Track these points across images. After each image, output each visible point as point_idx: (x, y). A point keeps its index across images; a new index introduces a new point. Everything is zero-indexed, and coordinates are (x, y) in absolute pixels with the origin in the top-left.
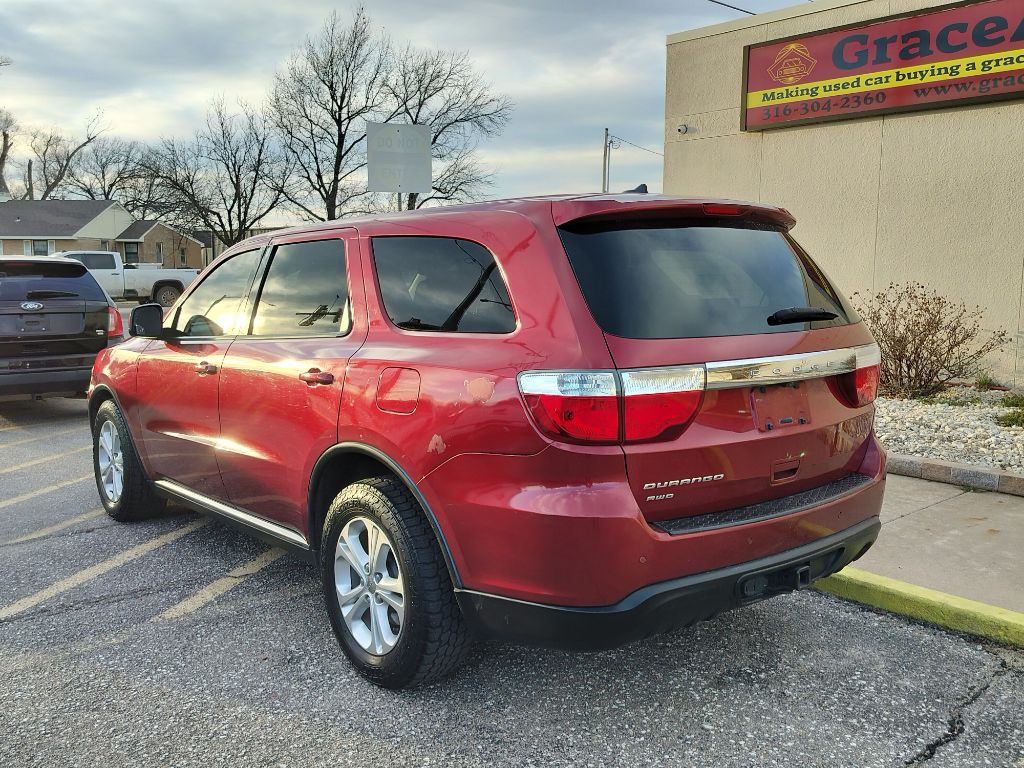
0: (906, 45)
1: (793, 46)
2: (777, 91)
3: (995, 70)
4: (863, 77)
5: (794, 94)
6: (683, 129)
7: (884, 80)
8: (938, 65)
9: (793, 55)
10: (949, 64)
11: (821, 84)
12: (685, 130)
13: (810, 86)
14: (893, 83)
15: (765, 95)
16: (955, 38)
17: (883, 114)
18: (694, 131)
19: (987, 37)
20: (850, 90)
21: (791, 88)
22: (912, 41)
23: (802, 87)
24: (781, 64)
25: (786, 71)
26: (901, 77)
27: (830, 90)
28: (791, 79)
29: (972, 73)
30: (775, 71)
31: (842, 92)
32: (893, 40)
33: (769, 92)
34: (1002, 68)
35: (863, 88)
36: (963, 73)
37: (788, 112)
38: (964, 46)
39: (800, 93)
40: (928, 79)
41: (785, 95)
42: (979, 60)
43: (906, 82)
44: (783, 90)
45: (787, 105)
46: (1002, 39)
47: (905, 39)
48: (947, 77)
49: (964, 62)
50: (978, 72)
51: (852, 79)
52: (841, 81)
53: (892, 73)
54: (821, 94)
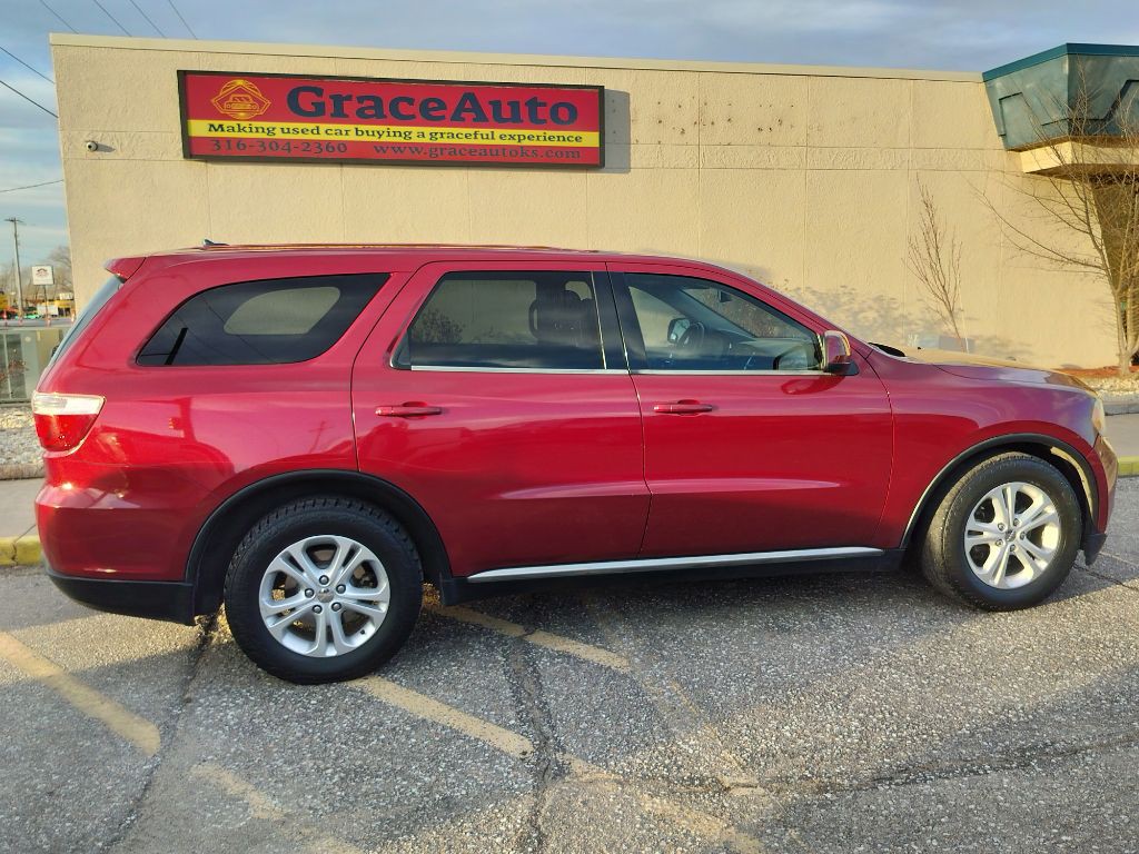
0: (361, 106)
1: (240, 82)
2: (226, 124)
3: (440, 141)
4: (323, 127)
5: (248, 129)
6: (94, 147)
7: (344, 133)
8: (393, 128)
9: (240, 90)
10: (403, 129)
11: (278, 125)
12: (96, 147)
13: (266, 125)
14: (352, 137)
15: (212, 126)
16: (403, 108)
17: (341, 162)
18: (109, 149)
19: (431, 113)
20: (310, 137)
21: (243, 124)
22: (365, 104)
23: (255, 124)
24: (227, 98)
25: (235, 106)
26: (360, 133)
27: (289, 132)
28: (242, 114)
29: (421, 140)
30: (221, 102)
31: (300, 136)
32: (349, 98)
33: (216, 123)
34: (445, 140)
35: (323, 137)
36: (415, 139)
37: (241, 147)
38: (413, 117)
39: (254, 130)
40: (384, 138)
41: (236, 129)
42: (427, 130)
43: (365, 138)
44: (234, 124)
45: (241, 139)
46: (443, 118)
47: (360, 99)
48: (401, 140)
49: (415, 130)
50: (427, 140)
51: (311, 126)
52: (300, 126)
53: (352, 127)
54: (279, 135)
